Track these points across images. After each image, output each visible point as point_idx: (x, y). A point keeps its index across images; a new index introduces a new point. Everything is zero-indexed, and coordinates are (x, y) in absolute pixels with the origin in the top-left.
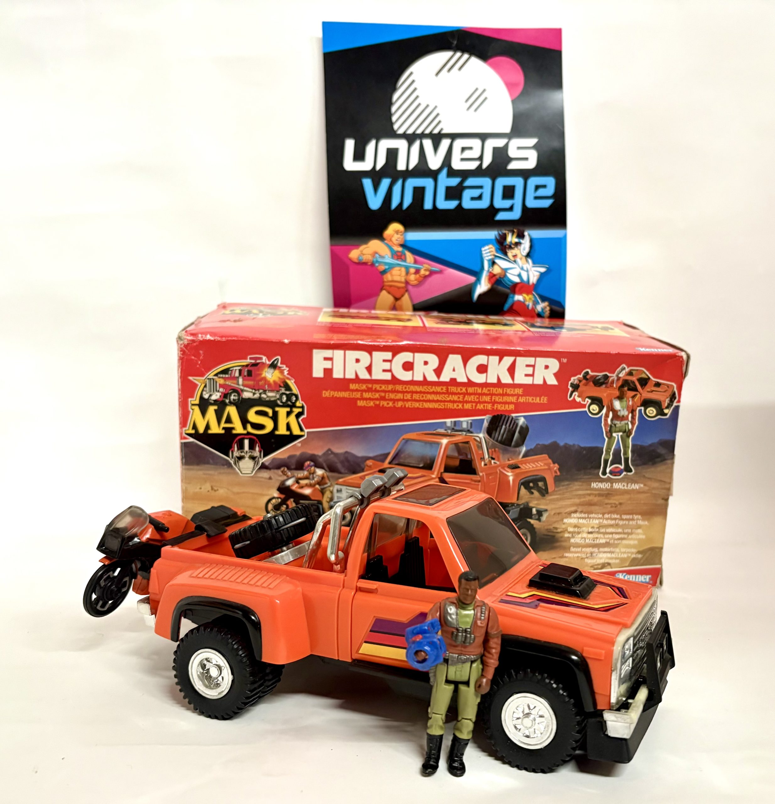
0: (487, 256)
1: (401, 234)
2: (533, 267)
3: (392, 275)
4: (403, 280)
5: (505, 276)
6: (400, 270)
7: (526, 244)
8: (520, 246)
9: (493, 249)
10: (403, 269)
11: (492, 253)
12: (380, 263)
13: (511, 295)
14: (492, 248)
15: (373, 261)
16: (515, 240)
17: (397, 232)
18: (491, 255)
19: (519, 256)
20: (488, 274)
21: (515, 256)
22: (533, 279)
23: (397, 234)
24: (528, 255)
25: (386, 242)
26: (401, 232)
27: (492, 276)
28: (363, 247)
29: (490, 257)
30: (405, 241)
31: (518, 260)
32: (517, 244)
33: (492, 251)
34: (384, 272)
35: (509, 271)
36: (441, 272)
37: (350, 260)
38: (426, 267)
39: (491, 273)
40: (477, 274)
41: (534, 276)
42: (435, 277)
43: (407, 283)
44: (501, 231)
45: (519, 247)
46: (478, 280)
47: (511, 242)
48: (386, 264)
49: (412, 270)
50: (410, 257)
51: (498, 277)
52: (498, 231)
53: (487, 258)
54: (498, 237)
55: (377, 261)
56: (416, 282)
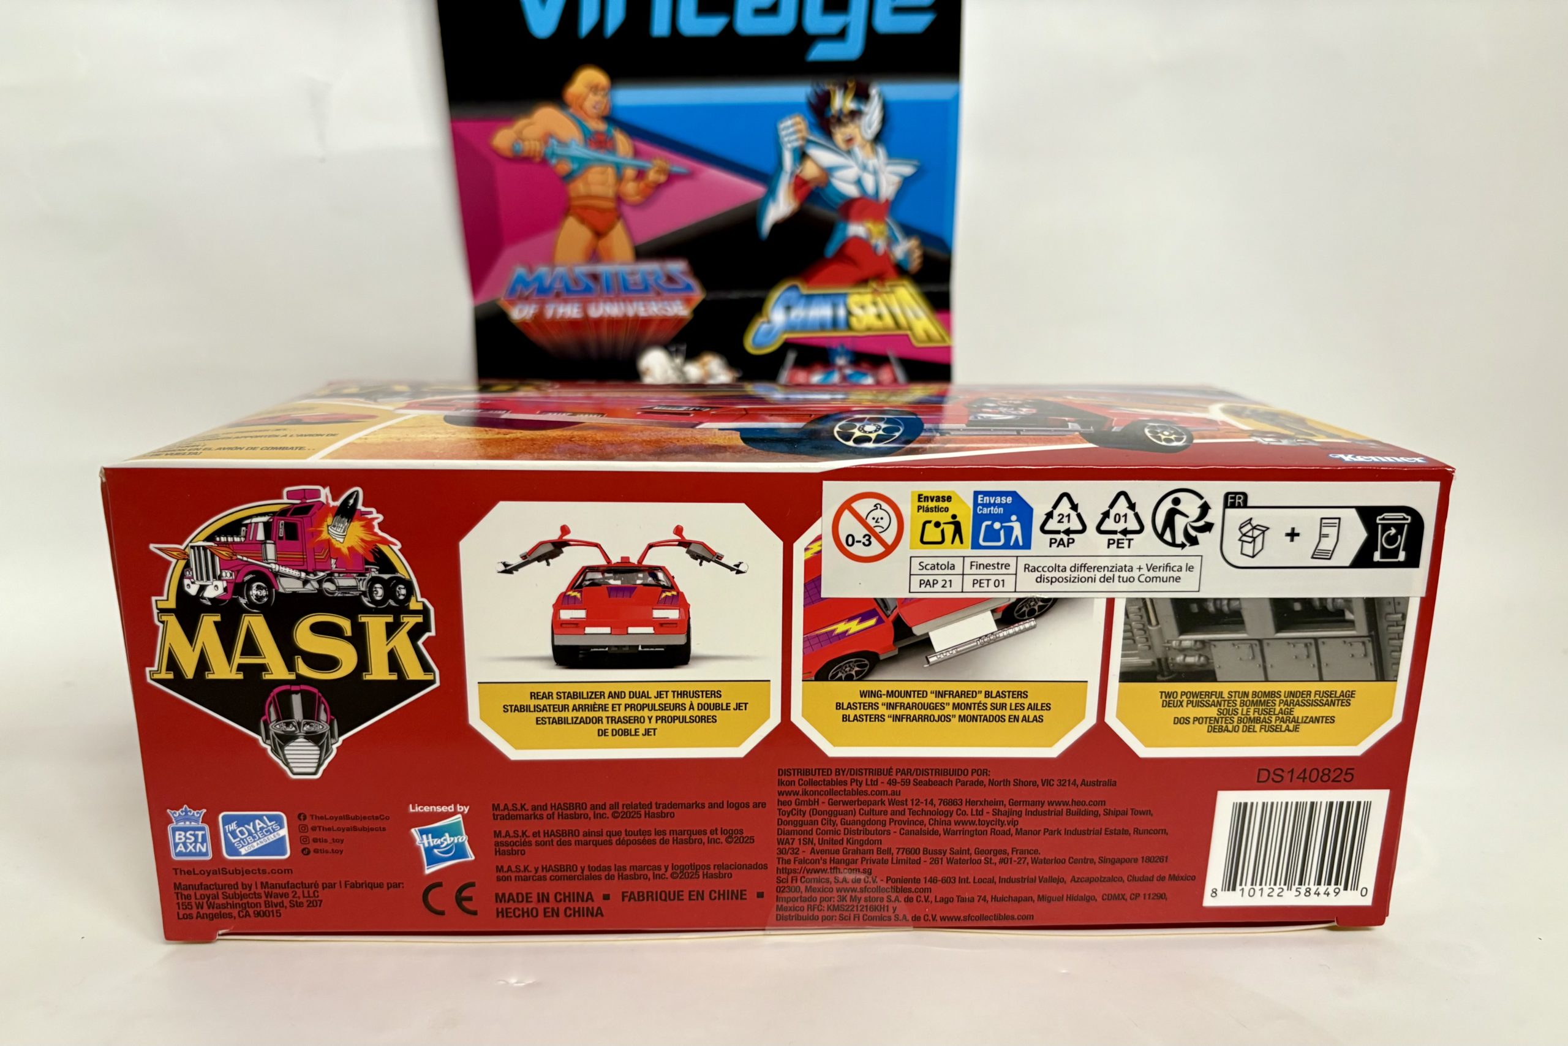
0: (789, 142)
1: (602, 93)
2: (888, 164)
3: (587, 183)
4: (610, 192)
5: (828, 183)
6: (603, 173)
7: (873, 114)
8: (860, 118)
9: (803, 126)
10: (610, 171)
11: (799, 135)
12: (561, 157)
13: (841, 225)
14: (800, 123)
15: (545, 154)
16: (850, 105)
17: (594, 88)
18: (797, 140)
19: (858, 141)
20: (793, 180)
21: (850, 141)
22: (888, 190)
23: (595, 94)
24: (878, 139)
25: (571, 110)
26: (603, 89)
27: (800, 184)
28: (521, 123)
29: (796, 144)
30: (613, 108)
31: (857, 150)
32: (855, 114)
33: (799, 131)
34: (570, 177)
35: (838, 174)
36: (690, 175)
37: (495, 152)
38: (658, 165)
39: (797, 177)
40: (768, 179)
41: (888, 182)
42: (679, 187)
43: (619, 199)
44: (818, 85)
45: (857, 121)
46: (771, 192)
47: (841, 111)
48: (574, 159)
49: (630, 173)
50: (623, 142)
51: (812, 186)
52: (812, 86)
53: (789, 146)
54: (813, 101)
55: (553, 154)
56: (637, 198)
